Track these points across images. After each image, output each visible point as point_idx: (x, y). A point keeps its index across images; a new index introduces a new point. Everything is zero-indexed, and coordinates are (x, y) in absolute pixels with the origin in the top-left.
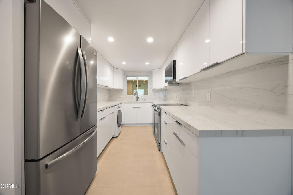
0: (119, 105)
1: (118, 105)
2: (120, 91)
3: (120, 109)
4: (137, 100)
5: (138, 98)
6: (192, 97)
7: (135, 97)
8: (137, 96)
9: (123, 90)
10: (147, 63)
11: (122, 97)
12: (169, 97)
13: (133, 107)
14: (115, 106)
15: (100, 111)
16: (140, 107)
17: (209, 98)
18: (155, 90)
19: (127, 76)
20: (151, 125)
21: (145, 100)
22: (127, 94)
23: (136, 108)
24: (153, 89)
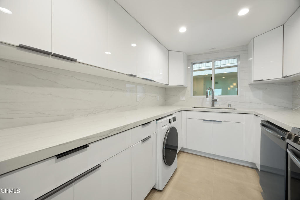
2: (180, 89)
4: (213, 105)
5: (214, 101)
7: (209, 99)
8: (213, 98)
9: (186, 87)
10: (243, 12)
11: (184, 99)
13: (203, 120)
14: (157, 120)
15: (141, 126)
16: (221, 122)
18: (258, 84)
19: (193, 64)
20: (249, 166)
21: (230, 105)
22: (194, 95)
23: (211, 122)
24: (253, 82)
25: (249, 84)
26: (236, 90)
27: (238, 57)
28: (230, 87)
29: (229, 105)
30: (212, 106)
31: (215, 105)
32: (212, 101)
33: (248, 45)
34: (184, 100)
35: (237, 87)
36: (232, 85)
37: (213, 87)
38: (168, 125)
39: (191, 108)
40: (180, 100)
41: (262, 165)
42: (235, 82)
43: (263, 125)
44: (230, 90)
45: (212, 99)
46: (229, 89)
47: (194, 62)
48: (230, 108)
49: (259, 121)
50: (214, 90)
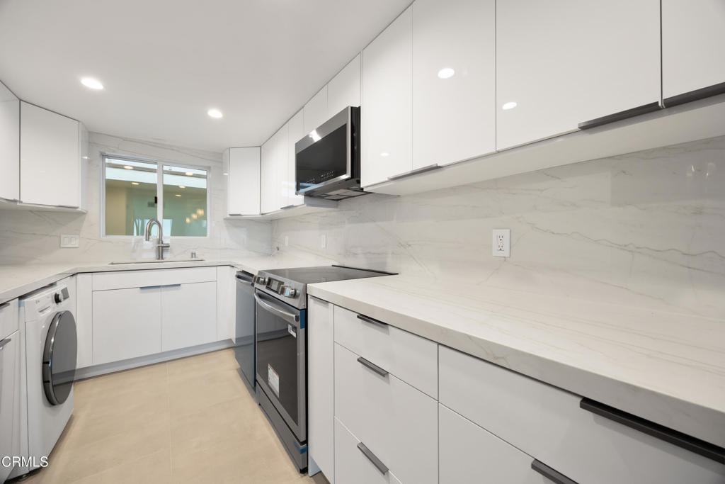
0: (57, 290)
1: (51, 285)
2: (65, 216)
3: (63, 307)
4: (160, 256)
5: (162, 249)
6: (410, 245)
7: (150, 245)
8: (160, 241)
9: (83, 214)
10: (215, 113)
11: (75, 243)
12: (287, 244)
13: (142, 288)
14: (21, 297)
16: (179, 285)
17: (506, 247)
18: (236, 221)
19: (104, 156)
20: (225, 346)
21: (195, 254)
22: (108, 233)
23: (159, 289)
24: (229, 216)
25: (225, 219)
26: (204, 225)
27: (208, 169)
28: (190, 217)
29: (192, 254)
30: (159, 259)
31: (164, 256)
32: (159, 247)
33: (222, 154)
34: (77, 246)
35: (205, 217)
36: (195, 213)
37: (160, 217)
38: (54, 308)
39: (107, 265)
40: (60, 247)
41: (239, 336)
42: (201, 208)
43: (239, 277)
44: (190, 224)
45: (159, 243)
46: (188, 220)
47: (107, 153)
48: (194, 259)
49: (234, 272)
50: (161, 223)
